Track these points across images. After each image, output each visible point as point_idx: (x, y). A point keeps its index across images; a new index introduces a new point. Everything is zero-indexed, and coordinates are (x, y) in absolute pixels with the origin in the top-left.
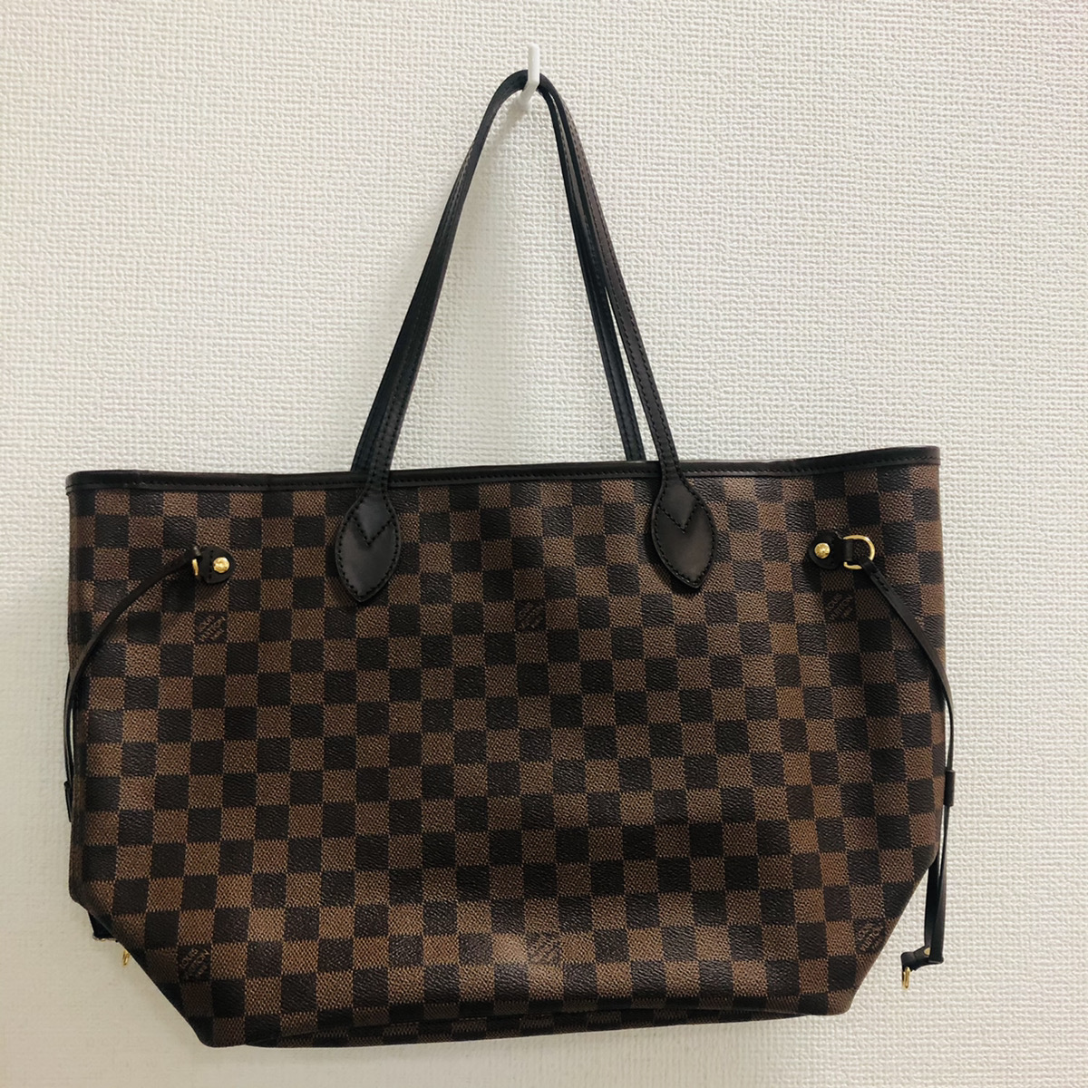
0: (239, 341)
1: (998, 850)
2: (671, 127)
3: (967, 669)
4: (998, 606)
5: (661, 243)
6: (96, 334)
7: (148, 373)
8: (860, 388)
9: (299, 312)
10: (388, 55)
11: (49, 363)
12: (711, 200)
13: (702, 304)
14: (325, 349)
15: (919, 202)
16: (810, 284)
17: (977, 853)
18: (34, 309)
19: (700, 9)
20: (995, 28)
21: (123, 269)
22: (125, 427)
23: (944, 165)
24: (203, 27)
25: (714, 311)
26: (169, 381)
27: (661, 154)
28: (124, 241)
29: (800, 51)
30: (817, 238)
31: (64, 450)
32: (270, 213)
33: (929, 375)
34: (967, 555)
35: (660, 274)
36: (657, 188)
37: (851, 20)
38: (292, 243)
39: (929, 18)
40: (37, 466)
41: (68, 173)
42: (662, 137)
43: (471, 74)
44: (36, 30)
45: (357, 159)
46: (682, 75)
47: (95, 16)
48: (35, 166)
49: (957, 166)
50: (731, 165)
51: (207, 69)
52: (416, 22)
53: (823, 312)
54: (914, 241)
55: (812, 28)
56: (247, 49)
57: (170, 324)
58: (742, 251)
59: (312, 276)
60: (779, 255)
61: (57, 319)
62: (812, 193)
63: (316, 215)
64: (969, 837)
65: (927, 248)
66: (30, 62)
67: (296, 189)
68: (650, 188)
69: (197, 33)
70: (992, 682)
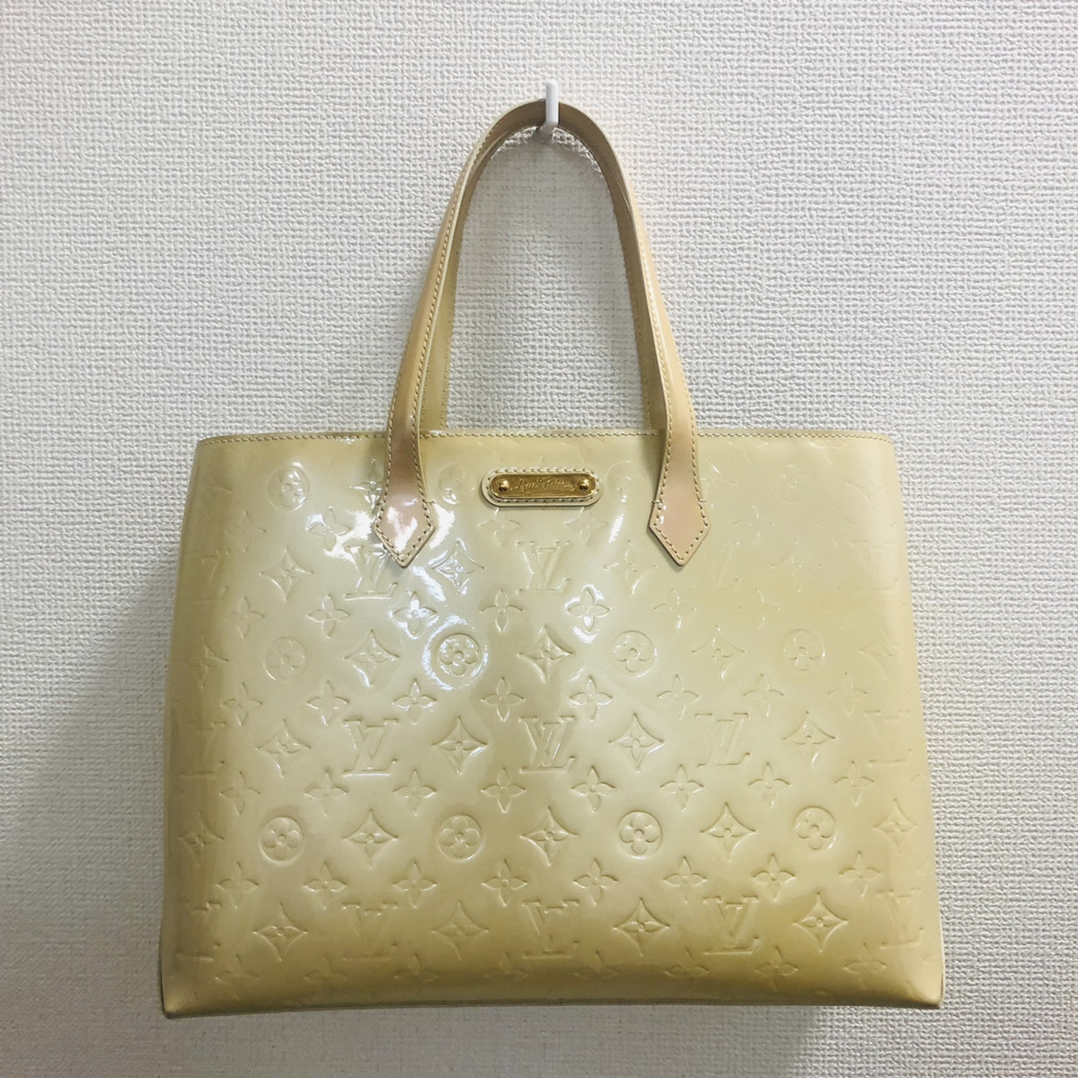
0: (255, 399)
1: (1041, 910)
2: (704, 155)
3: (1013, 727)
4: (1048, 662)
5: (692, 283)
6: (110, 394)
7: (164, 434)
8: (906, 434)
9: (315, 368)
10: (400, 87)
11: (65, 426)
12: (747, 235)
13: (736, 348)
14: (342, 405)
15: (975, 230)
16: (853, 323)
17: (1018, 912)
18: (48, 371)
19: (736, 22)
20: (1067, 29)
21: (134, 327)
22: (143, 489)
23: (1004, 188)
24: (206, 66)
25: (749, 355)
26: (185, 441)
27: (692, 185)
28: (135, 297)
29: (847, 65)
30: (861, 273)
31: (85, 514)
32: (281, 264)
33: (981, 419)
34: (1017, 609)
35: (691, 316)
36: (688, 223)
37: (905, 27)
38: (305, 295)
39: (993, 21)
40: (60, 530)
41: (75, 229)
42: (693, 166)
43: (488, 105)
44: (36, 77)
45: (370, 203)
46: (716, 97)
47: (95, 59)
48: (42, 222)
49: (1019, 187)
50: (768, 195)
51: (211, 111)
52: (428, 51)
53: (867, 353)
54: (968, 273)
55: (860, 38)
56: (253, 88)
57: (184, 382)
58: (779, 290)
59: (327, 329)
60: (820, 293)
61: (71, 380)
62: (857, 223)
63: (329, 264)
64: (1010, 897)
65: (983, 281)
66: (31, 112)
67: (307, 237)
68: (681, 224)
69: (200, 72)
70: (1039, 740)
